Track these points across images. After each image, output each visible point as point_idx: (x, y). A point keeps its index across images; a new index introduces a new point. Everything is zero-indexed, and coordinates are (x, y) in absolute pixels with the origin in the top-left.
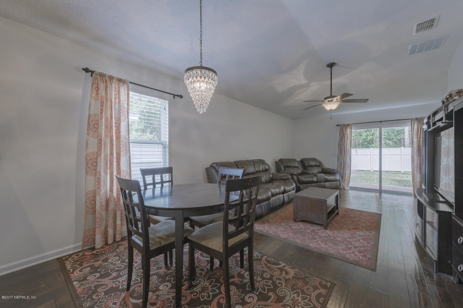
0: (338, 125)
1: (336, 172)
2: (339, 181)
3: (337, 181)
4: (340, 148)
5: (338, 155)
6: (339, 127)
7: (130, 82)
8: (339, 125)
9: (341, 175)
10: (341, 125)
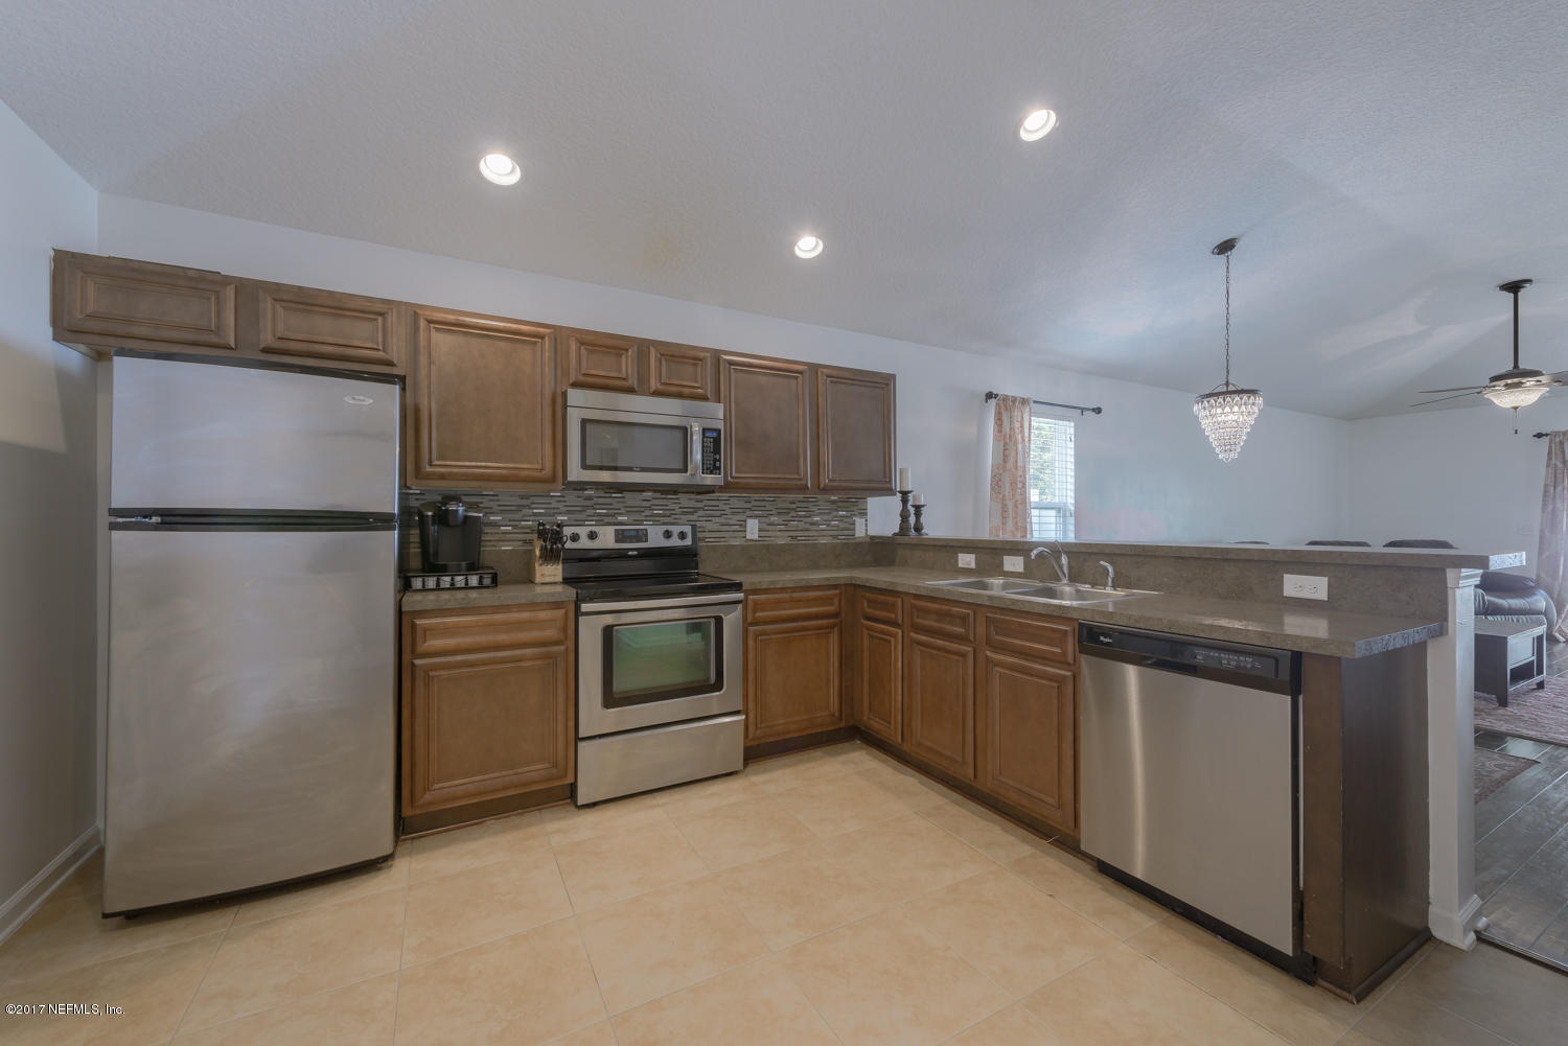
0: (1539, 435)
1: (1532, 584)
2: (1545, 614)
3: (1540, 613)
4: (1550, 508)
5: (1542, 531)
6: (1546, 440)
7: (1035, 402)
8: (1547, 435)
9: (1555, 596)
10: (1556, 434)
